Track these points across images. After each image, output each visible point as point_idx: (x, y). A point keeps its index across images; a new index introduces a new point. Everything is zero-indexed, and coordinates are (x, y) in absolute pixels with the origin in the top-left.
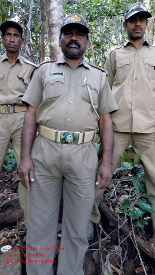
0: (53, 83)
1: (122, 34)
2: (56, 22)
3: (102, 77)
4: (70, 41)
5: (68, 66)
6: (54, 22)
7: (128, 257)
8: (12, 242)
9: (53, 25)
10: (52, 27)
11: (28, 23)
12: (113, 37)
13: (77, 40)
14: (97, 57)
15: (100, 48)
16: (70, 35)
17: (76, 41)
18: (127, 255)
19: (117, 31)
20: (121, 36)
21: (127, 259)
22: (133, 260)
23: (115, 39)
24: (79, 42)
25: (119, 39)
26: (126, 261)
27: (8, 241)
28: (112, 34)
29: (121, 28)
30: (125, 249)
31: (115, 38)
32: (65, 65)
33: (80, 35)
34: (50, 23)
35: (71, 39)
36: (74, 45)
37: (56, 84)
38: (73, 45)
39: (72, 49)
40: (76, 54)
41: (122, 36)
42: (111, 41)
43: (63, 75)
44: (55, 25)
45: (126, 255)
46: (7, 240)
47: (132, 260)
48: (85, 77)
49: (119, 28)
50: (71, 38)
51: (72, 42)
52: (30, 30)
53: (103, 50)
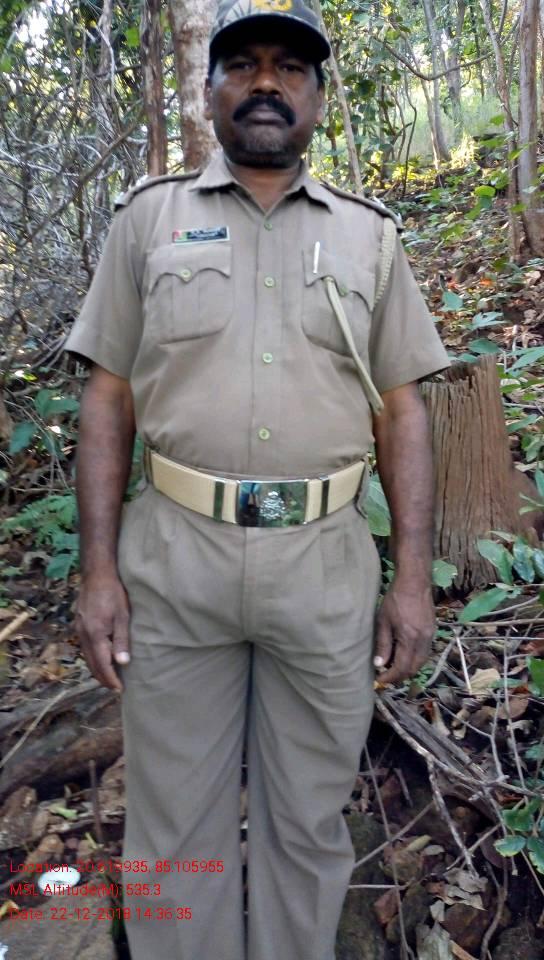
0: (185, 274)
1: (450, 35)
2: (201, 23)
3: (380, 240)
4: (250, 94)
5: (246, 197)
6: (192, 23)
7: (508, 914)
8: (80, 854)
9: (189, 32)
10: (188, 43)
11: (103, 19)
12: (418, 49)
13: (278, 89)
14: (361, 132)
15: (373, 96)
16: (248, 71)
17: (275, 92)
18: (507, 903)
19: (432, 24)
20: (446, 44)
21: (505, 920)
22: (531, 925)
23: (426, 57)
24: (286, 100)
25: (443, 55)
26: (504, 929)
27: (68, 851)
28: (414, 40)
29: (449, 14)
30: (498, 885)
31: (427, 53)
32: (233, 192)
33: (291, 68)
34: (178, 28)
35: (254, 87)
36: (266, 113)
37: (197, 279)
38: (262, 111)
39: (258, 130)
40: (276, 148)
41: (449, 42)
42: (413, 64)
43: (228, 239)
44: (197, 33)
45: (500, 907)
46: (62, 845)
47: (526, 925)
48: (318, 245)
49: (438, 13)
50: (253, 82)
51: (259, 98)
52: (109, 44)
53: (385, 105)
